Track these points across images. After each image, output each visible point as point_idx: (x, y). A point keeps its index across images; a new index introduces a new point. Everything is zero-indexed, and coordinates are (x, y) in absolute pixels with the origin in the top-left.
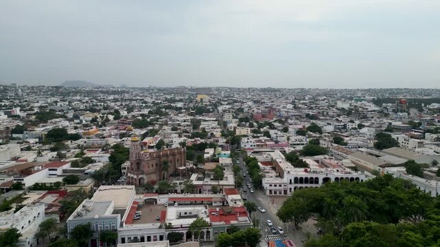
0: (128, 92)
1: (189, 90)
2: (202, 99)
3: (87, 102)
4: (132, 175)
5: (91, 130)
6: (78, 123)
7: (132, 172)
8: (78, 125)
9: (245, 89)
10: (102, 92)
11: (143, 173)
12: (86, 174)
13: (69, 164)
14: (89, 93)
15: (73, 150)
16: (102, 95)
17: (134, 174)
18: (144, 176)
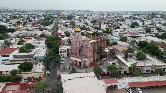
0: (28, 12)
1: (55, 11)
2: (64, 14)
3: (10, 15)
4: (75, 59)
5: (19, 27)
6: (10, 24)
7: (76, 56)
8: (11, 24)
9: (78, 11)
10: (16, 11)
11: (85, 57)
12: (35, 58)
13: (17, 51)
14: (10, 12)
15: (14, 39)
16: (16, 13)
17: (78, 58)
18: (86, 60)
